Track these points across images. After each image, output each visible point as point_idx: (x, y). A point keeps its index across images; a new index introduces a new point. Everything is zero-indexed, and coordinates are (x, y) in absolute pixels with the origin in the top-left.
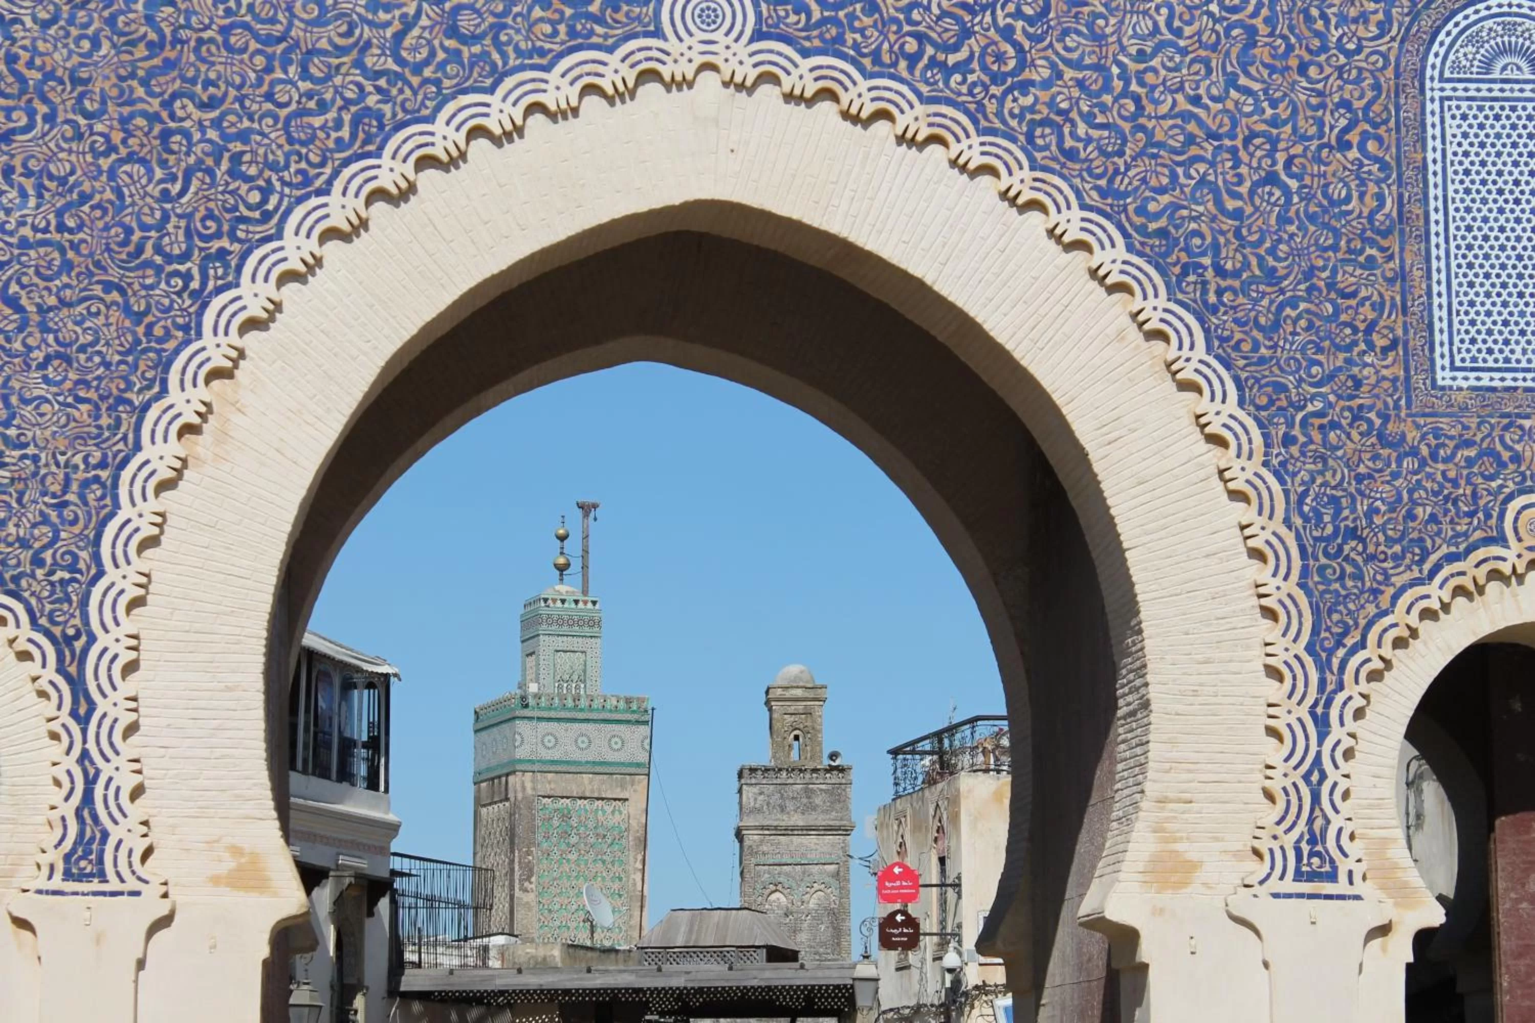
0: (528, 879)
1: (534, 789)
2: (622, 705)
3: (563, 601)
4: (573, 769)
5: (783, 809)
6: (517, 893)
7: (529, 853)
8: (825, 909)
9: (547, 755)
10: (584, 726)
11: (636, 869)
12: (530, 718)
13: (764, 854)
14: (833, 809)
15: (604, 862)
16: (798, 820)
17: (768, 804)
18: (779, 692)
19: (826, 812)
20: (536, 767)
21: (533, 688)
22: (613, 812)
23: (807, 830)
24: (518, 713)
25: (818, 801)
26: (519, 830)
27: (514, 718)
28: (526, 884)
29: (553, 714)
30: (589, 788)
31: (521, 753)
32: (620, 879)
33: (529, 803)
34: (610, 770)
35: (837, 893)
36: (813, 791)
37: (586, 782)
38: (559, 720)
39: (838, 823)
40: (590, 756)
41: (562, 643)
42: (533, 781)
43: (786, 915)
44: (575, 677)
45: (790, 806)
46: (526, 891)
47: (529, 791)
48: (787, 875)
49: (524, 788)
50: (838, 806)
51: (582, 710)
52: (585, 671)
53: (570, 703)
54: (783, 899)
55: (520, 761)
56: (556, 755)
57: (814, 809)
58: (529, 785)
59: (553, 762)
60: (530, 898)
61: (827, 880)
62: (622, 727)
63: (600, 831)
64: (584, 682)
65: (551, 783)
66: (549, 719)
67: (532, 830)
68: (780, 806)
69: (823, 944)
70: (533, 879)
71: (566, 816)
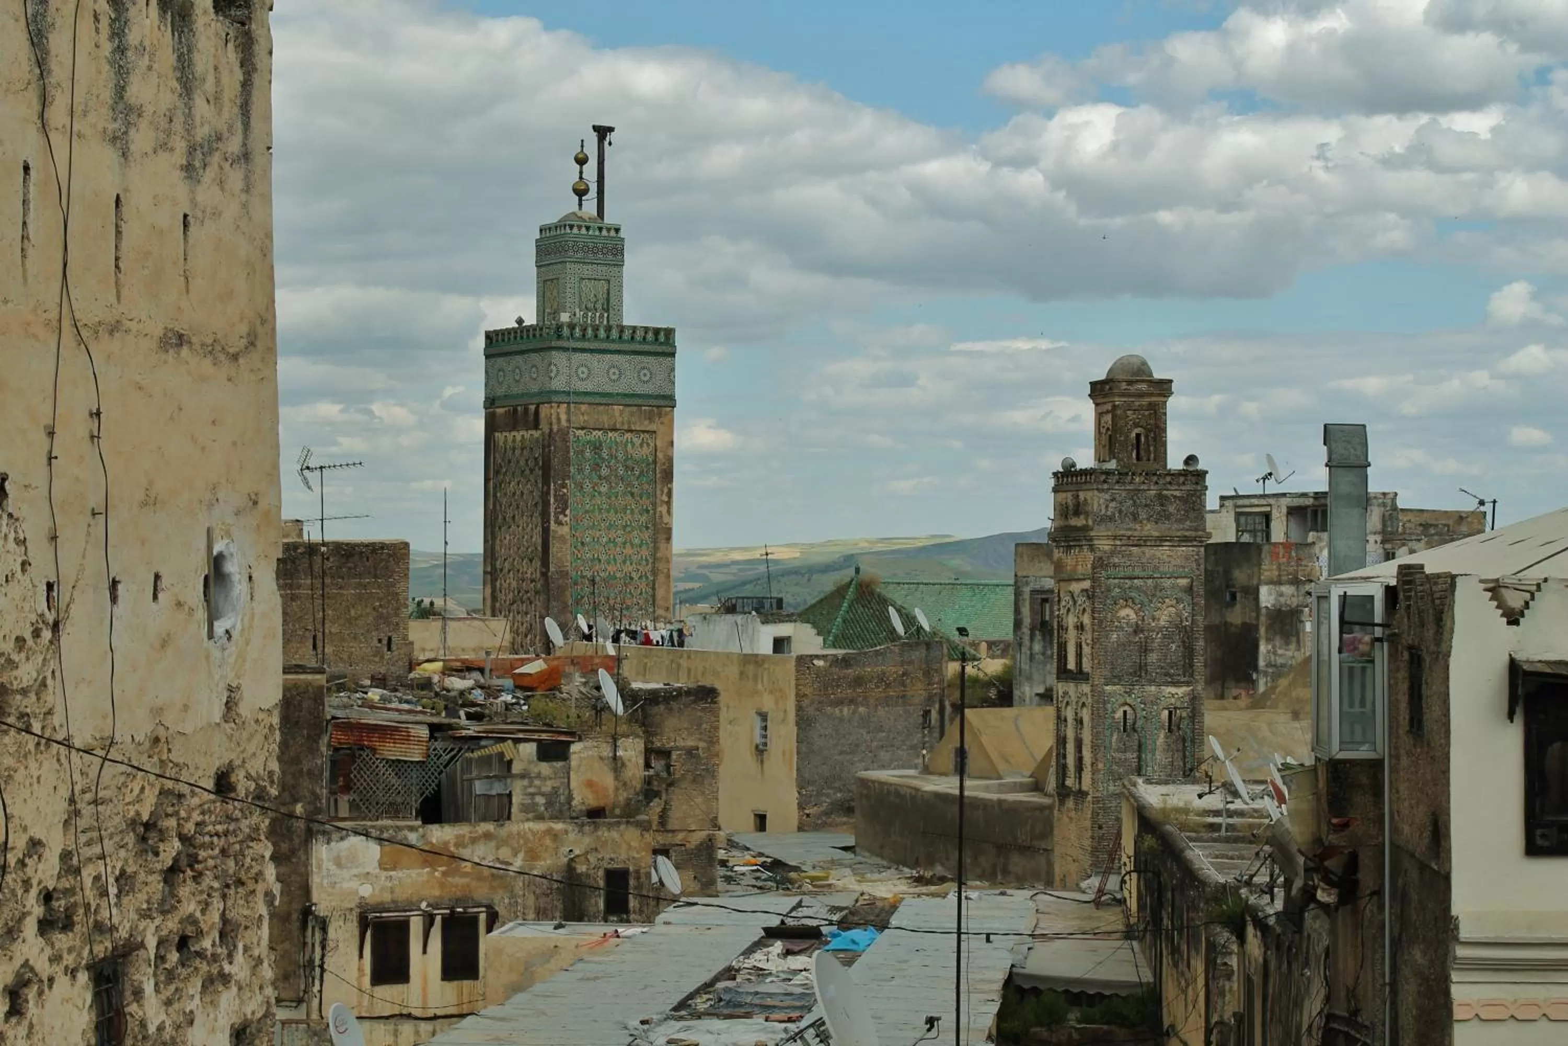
0: (563, 512)
1: (569, 421)
2: (650, 336)
3: (588, 228)
4: (604, 401)
5: (1135, 518)
6: (553, 526)
7: (564, 486)
8: (1177, 627)
9: (581, 387)
10: (616, 357)
11: (662, 501)
12: (565, 349)
13: (1115, 566)
14: (1187, 518)
15: (632, 494)
16: (1150, 529)
17: (1120, 512)
18: (1124, 386)
19: (1180, 521)
20: (572, 398)
21: (565, 317)
22: (641, 445)
23: (1160, 540)
24: (554, 344)
25: (1172, 509)
26: (555, 462)
27: (551, 348)
28: (561, 517)
29: (586, 345)
30: (620, 419)
31: (558, 384)
32: (648, 511)
33: (564, 433)
34: (639, 401)
35: (1189, 609)
36: (1166, 497)
37: (617, 414)
38: (592, 351)
39: (1193, 534)
40: (621, 388)
41: (587, 271)
42: (568, 412)
43: (1135, 632)
44: (599, 306)
45: (1143, 515)
46: (560, 523)
47: (564, 423)
48: (1138, 589)
49: (559, 419)
50: (1192, 515)
51: (613, 341)
52: (608, 300)
53: (602, 334)
54: (1133, 616)
55: (556, 392)
56: (589, 386)
57: (1168, 518)
58: (563, 417)
59: (586, 394)
60: (565, 530)
61: (1180, 595)
62: (651, 359)
63: (630, 463)
64: (608, 311)
65: (584, 414)
66: (583, 350)
67: (567, 461)
68: (1133, 514)
69: (1172, 665)
70: (568, 512)
71: (597, 447)
